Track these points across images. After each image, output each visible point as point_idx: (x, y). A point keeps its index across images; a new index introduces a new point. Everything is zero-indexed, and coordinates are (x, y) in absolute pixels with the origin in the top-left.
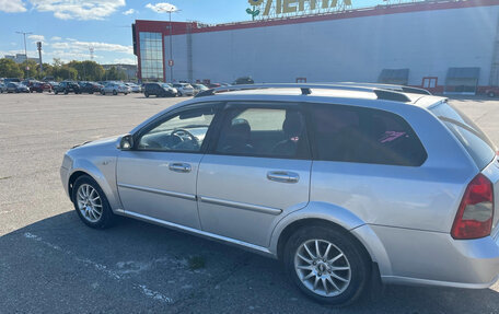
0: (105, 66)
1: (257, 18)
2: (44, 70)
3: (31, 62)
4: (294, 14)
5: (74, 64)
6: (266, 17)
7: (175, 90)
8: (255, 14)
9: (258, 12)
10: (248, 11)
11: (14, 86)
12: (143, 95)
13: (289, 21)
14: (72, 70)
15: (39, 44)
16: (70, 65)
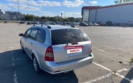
0: (76, 18)
1: (117, 4)
2: (62, 19)
3: (60, 18)
4: (130, 2)
5: (69, 18)
6: (120, 3)
7: (87, 24)
8: (117, 3)
9: (118, 2)
10: (115, 2)
11: (53, 23)
12: (79, 26)
13: (128, 4)
14: (68, 19)
15: (62, 13)
16: (68, 18)
